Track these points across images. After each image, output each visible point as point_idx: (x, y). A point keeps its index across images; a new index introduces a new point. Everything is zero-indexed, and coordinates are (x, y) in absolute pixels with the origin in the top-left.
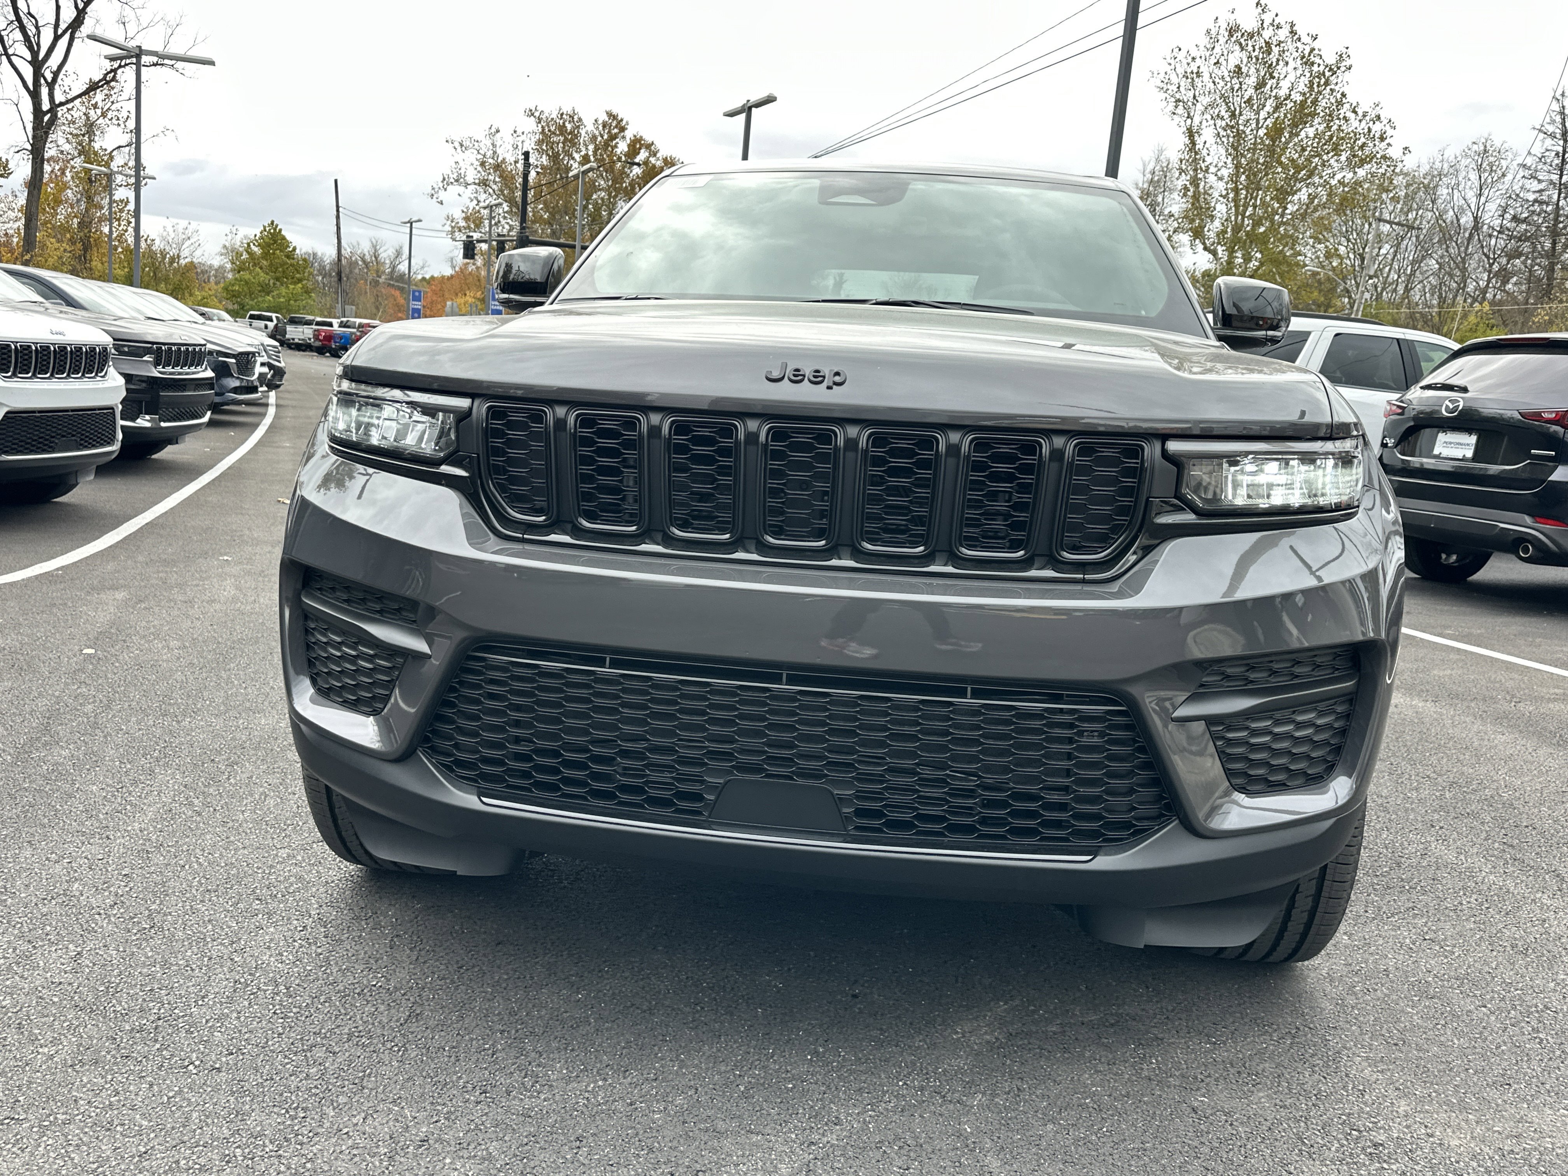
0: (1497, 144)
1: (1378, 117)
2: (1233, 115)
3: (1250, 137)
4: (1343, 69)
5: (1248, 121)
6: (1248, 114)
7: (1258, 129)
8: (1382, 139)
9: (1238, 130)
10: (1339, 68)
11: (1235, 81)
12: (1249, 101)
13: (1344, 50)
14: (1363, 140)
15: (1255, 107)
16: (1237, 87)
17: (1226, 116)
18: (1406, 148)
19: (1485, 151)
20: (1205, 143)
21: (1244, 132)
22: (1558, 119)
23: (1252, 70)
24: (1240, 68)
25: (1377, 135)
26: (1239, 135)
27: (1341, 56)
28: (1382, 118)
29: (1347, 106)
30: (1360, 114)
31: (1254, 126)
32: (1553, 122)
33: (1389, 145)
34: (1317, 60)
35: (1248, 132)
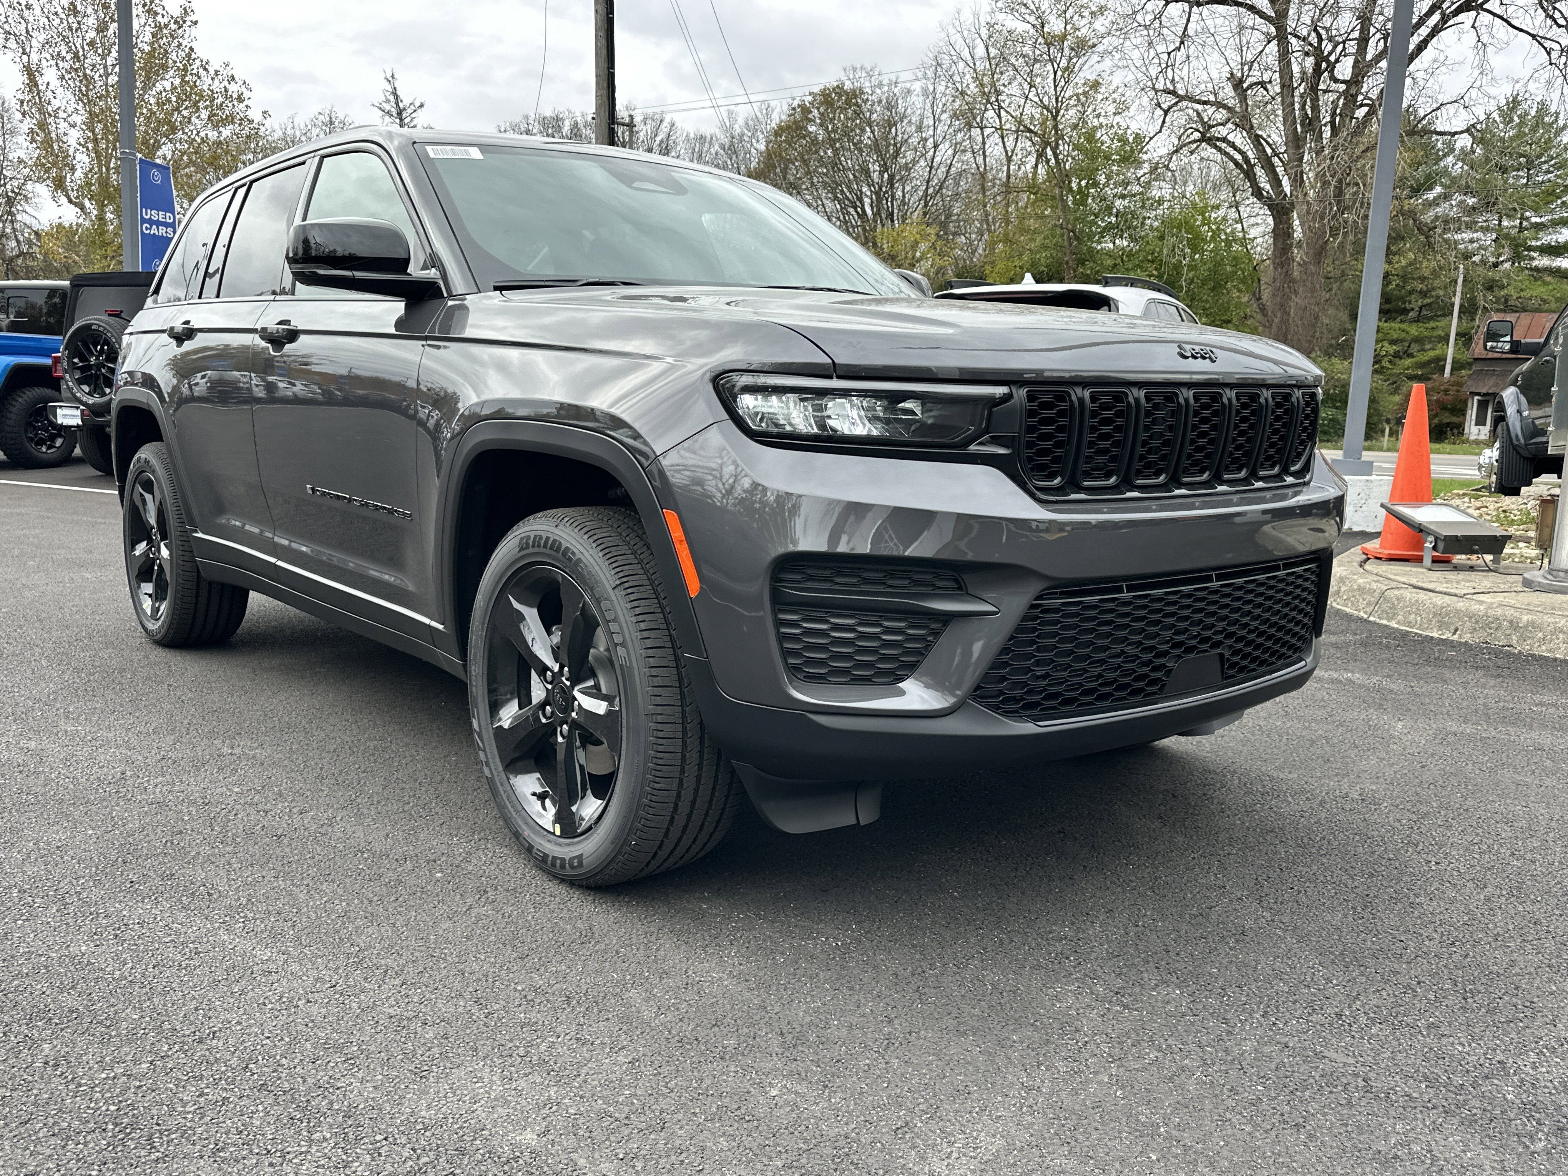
0: (341, 117)
1: (233, 78)
2: (76, 57)
3: (100, 83)
4: (189, 23)
5: (94, 66)
6: (92, 58)
7: (108, 75)
8: (240, 99)
9: (85, 75)
10: (184, 22)
11: (71, 19)
12: (92, 43)
13: (188, 5)
14: (221, 99)
15: (100, 51)
16: (75, 26)
17: (69, 57)
18: (265, 112)
19: (331, 123)
20: (48, 84)
21: (92, 78)
22: (392, 98)
23: (89, 11)
24: (75, 7)
25: (235, 96)
26: (88, 81)
27: (185, 9)
28: (237, 79)
29: (198, 62)
30: (212, 72)
31: (102, 71)
32: (388, 101)
33: (247, 106)
34: (159, 10)
35: (97, 77)
